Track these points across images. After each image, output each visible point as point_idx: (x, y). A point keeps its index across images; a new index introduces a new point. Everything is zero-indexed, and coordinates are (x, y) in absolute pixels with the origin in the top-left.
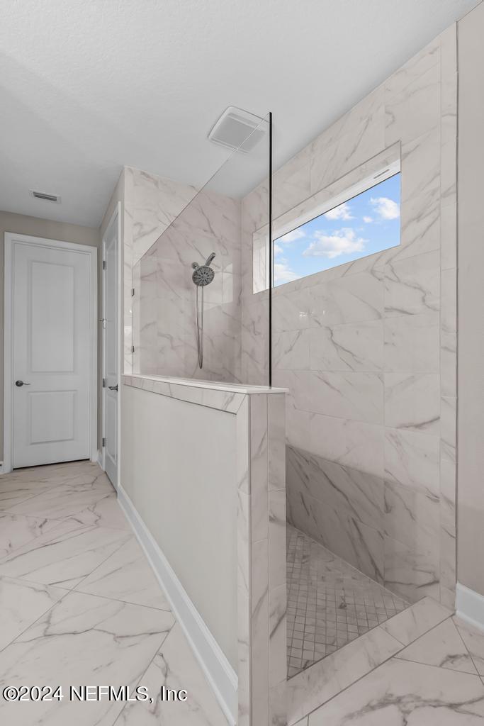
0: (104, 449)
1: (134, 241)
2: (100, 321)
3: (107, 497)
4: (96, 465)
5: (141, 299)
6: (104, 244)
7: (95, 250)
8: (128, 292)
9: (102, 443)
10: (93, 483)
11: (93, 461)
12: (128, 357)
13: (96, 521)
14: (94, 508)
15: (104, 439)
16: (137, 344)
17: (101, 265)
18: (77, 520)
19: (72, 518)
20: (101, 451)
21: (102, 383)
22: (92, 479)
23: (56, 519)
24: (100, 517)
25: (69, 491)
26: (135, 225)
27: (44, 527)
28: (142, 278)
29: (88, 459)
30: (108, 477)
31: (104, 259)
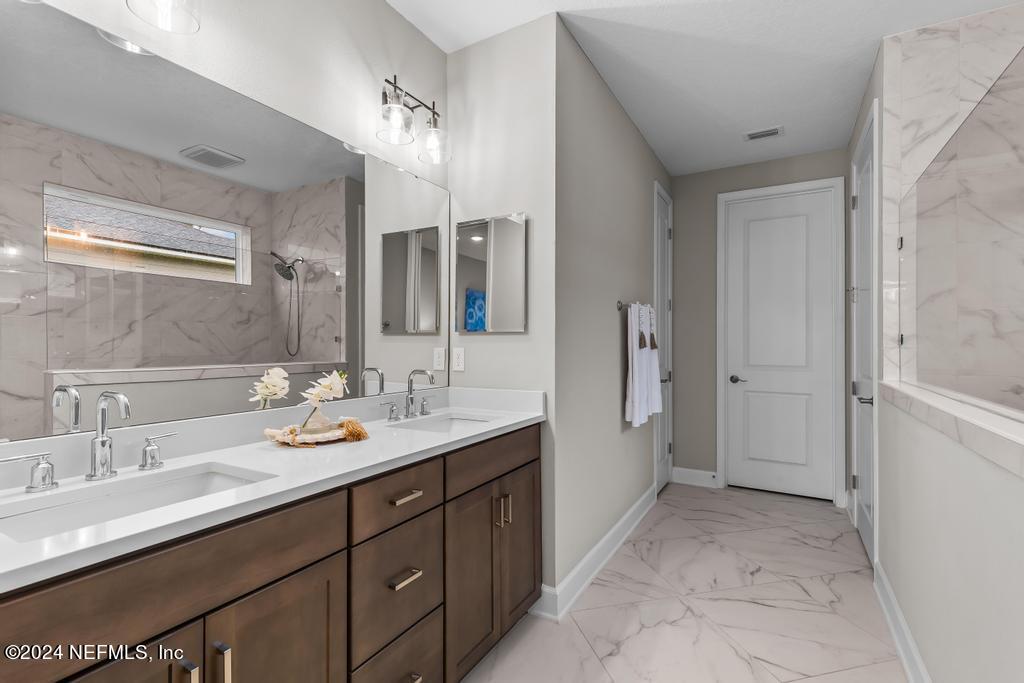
0: (855, 491)
1: (904, 155)
2: (848, 290)
3: (856, 572)
4: (844, 514)
5: (917, 251)
6: (854, 168)
7: (840, 181)
8: (891, 244)
9: (852, 482)
10: (834, 540)
11: (838, 506)
12: (892, 352)
13: (833, 602)
14: (830, 580)
15: (854, 477)
16: (909, 331)
17: (850, 202)
18: (801, 587)
19: (794, 581)
20: (851, 494)
21: (852, 389)
22: (835, 535)
23: (772, 572)
24: (839, 599)
25: (795, 539)
26: (905, 127)
27: (757, 575)
28: (920, 215)
29: (832, 501)
30: (860, 538)
31: (854, 193)
